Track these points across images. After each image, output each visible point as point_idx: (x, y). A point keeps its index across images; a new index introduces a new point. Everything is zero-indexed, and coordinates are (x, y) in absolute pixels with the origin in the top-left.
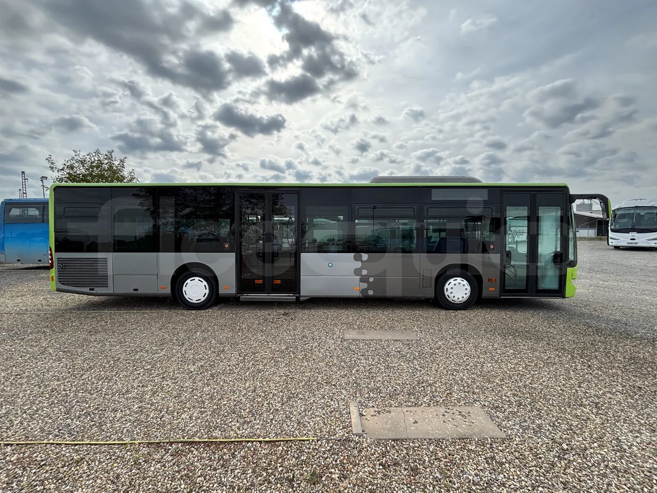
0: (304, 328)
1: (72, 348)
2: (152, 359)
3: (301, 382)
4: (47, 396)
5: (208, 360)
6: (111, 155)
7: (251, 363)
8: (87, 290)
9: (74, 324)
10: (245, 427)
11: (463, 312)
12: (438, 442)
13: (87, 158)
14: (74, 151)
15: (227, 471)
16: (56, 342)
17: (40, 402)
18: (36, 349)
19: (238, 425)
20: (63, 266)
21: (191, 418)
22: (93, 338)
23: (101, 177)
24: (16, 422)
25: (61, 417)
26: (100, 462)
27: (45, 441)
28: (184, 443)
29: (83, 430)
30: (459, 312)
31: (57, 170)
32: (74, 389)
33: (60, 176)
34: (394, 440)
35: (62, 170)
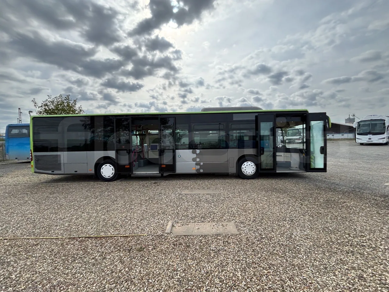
0: (162, 189)
1: (40, 201)
2: (80, 205)
3: (150, 213)
4: (25, 221)
5: (107, 204)
6: (68, 97)
7: (129, 205)
8: (50, 172)
9: (43, 190)
10: (116, 231)
11: (252, 180)
12: (205, 236)
13: (55, 100)
14: (48, 96)
15: (102, 247)
16: (32, 198)
17: (21, 223)
18: (22, 201)
19: (113, 230)
20: (38, 160)
21: (92, 228)
22: (51, 196)
23: (63, 110)
24: (9, 231)
25: (31, 229)
26: (46, 245)
27: (23, 238)
28: (86, 237)
29: (40, 234)
30: (250, 180)
31: (38, 107)
32: (39, 218)
33: (40, 110)
34: (184, 236)
35: (41, 107)
